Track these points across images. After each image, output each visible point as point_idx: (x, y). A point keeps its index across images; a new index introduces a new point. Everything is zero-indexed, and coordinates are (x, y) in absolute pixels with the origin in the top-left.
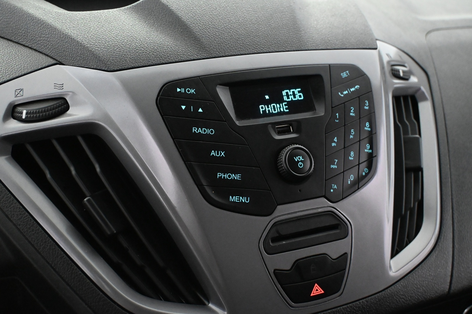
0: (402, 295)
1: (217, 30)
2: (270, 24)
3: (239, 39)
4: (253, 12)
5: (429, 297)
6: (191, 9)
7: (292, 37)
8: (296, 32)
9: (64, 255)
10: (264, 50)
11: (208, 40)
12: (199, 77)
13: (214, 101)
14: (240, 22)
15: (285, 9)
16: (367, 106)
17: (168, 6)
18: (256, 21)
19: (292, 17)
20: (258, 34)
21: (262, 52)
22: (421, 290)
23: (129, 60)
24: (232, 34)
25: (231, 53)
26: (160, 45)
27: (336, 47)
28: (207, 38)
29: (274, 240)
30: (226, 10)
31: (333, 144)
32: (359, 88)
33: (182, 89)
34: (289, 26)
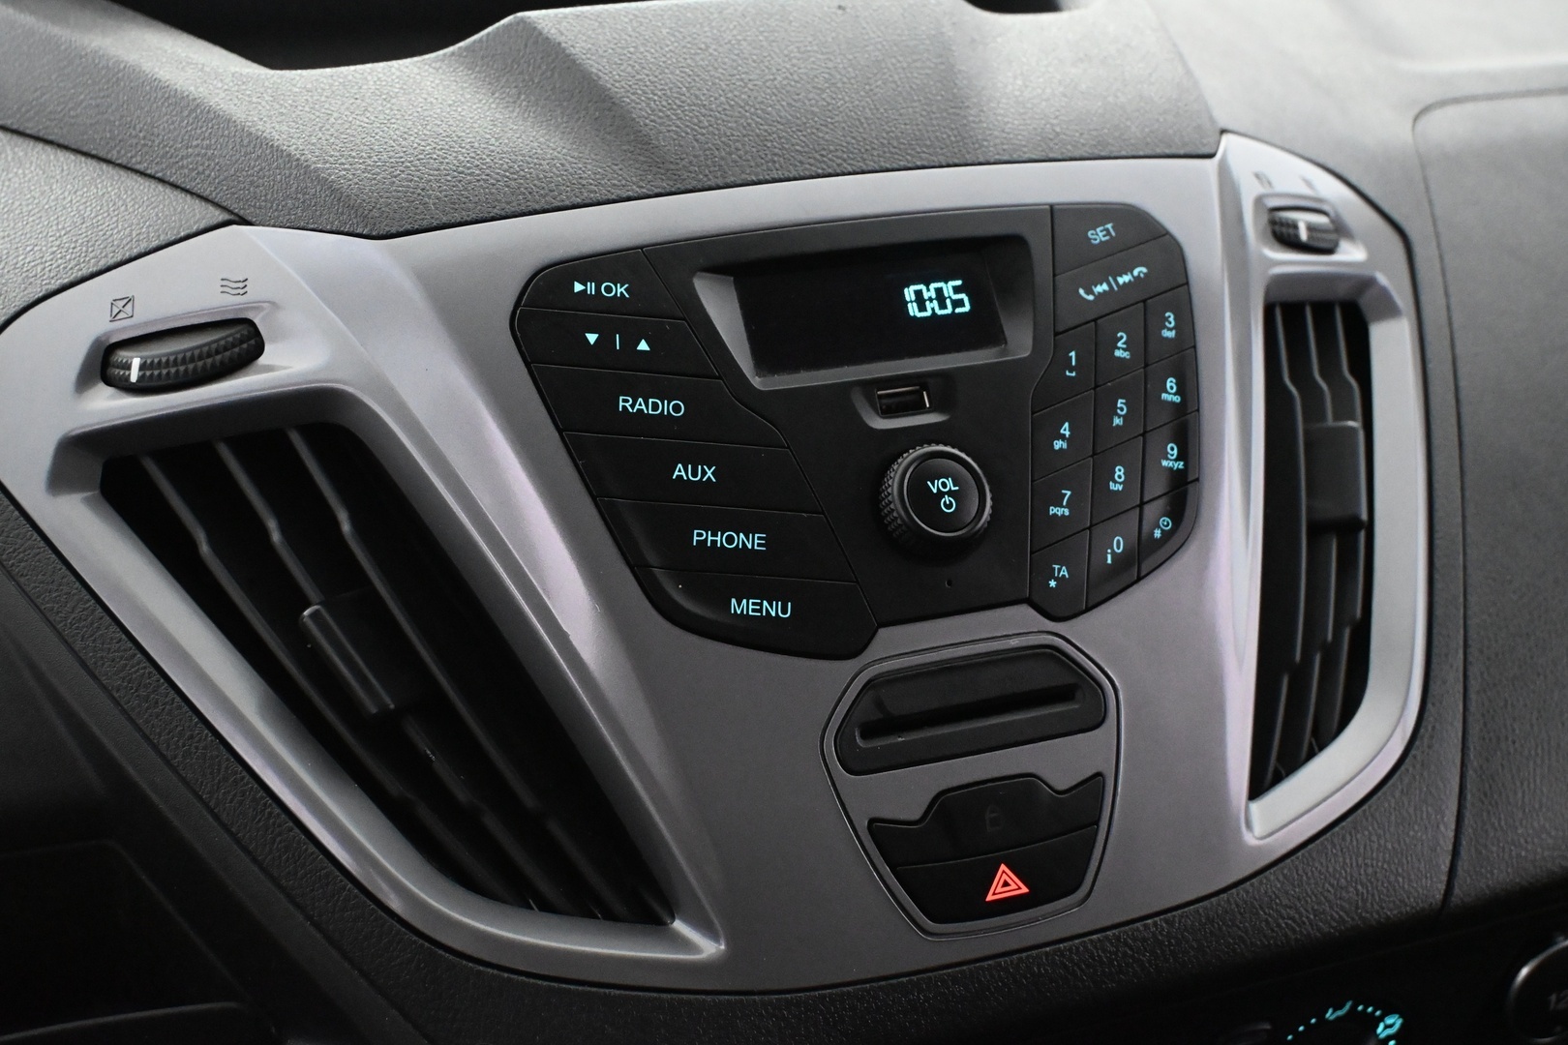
0: (1286, 906)
1: (703, 111)
2: (871, 90)
3: (770, 134)
4: (819, 56)
5: (1376, 916)
6: (629, 52)
7: (938, 125)
8: (951, 111)
9: (244, 773)
10: (845, 165)
11: (674, 140)
12: (642, 248)
13: (684, 319)
14: (778, 86)
15: (923, 44)
16: (1170, 329)
17: (559, 44)
18: (827, 81)
19: (943, 67)
20: (829, 120)
21: (838, 171)
22: (1351, 894)
23: (434, 204)
24: (750, 121)
25: (744, 176)
26: (529, 160)
27: (1077, 154)
28: (672, 134)
29: (870, 731)
30: (736, 52)
31: (1058, 445)
32: (1145, 274)
33: (589, 284)
34: (929, 95)
